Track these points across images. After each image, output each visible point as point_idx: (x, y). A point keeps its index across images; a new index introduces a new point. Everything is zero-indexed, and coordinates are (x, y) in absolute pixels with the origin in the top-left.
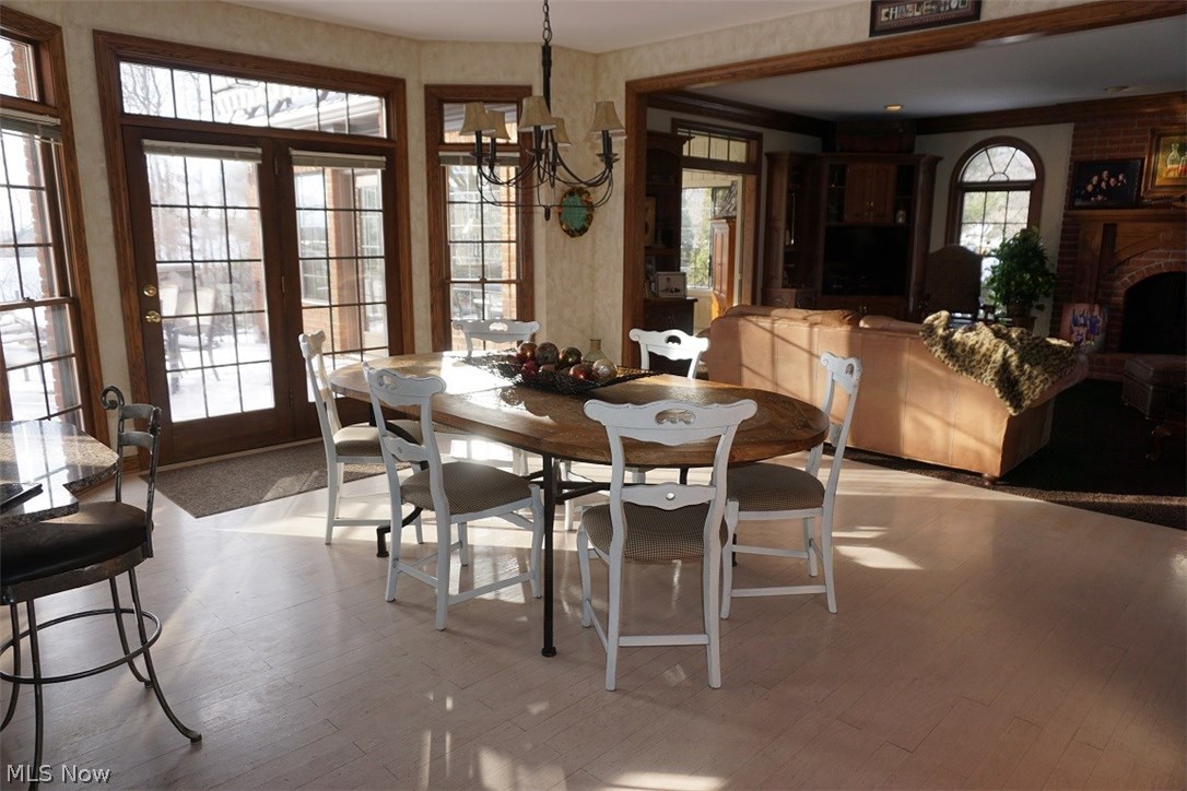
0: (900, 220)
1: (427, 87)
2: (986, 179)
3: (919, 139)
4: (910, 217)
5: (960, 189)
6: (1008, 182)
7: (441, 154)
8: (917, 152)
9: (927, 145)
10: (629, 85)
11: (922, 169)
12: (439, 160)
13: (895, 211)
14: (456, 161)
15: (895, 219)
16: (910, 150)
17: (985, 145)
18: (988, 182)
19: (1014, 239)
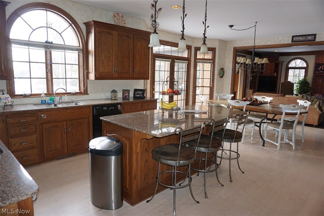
0: (275, 75)
1: (195, 47)
2: (294, 66)
3: (280, 57)
4: (277, 74)
5: (288, 68)
6: (300, 67)
7: (197, 61)
8: (279, 60)
9: (281, 59)
10: (234, 48)
11: (280, 64)
12: (197, 62)
13: (274, 73)
14: (200, 62)
15: (274, 74)
16: (278, 60)
17: (294, 59)
18: (295, 67)
19: (302, 80)
